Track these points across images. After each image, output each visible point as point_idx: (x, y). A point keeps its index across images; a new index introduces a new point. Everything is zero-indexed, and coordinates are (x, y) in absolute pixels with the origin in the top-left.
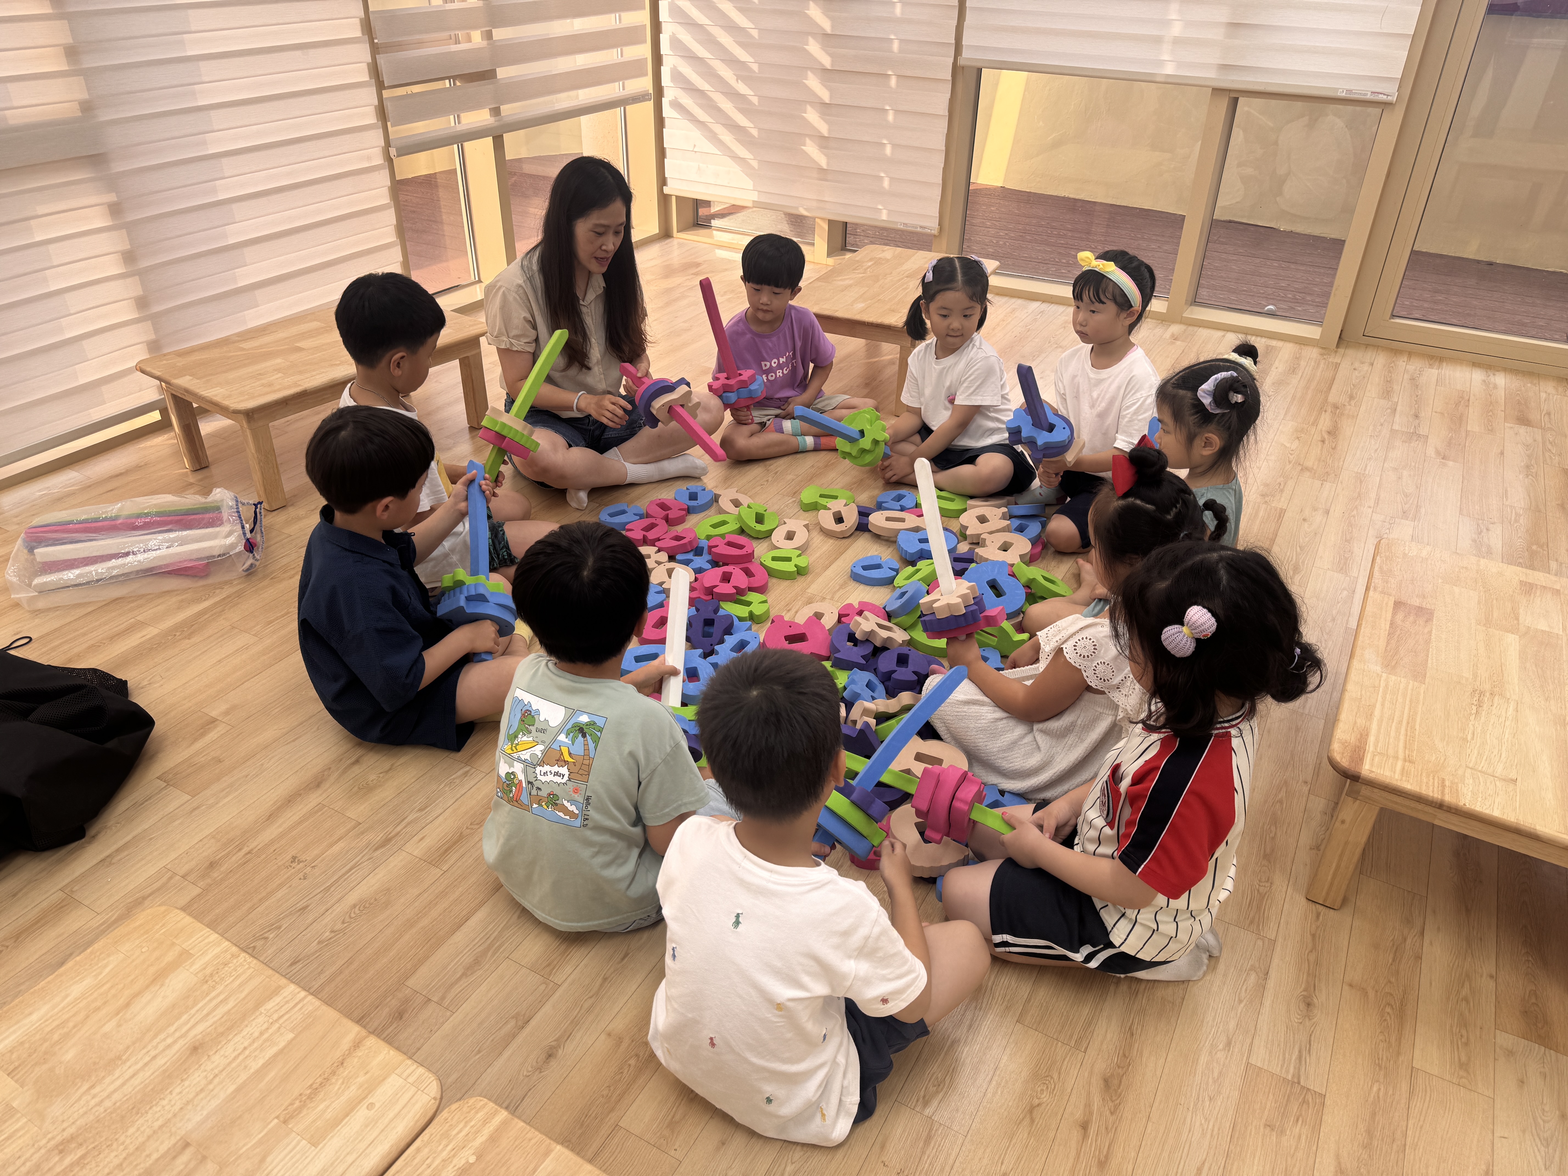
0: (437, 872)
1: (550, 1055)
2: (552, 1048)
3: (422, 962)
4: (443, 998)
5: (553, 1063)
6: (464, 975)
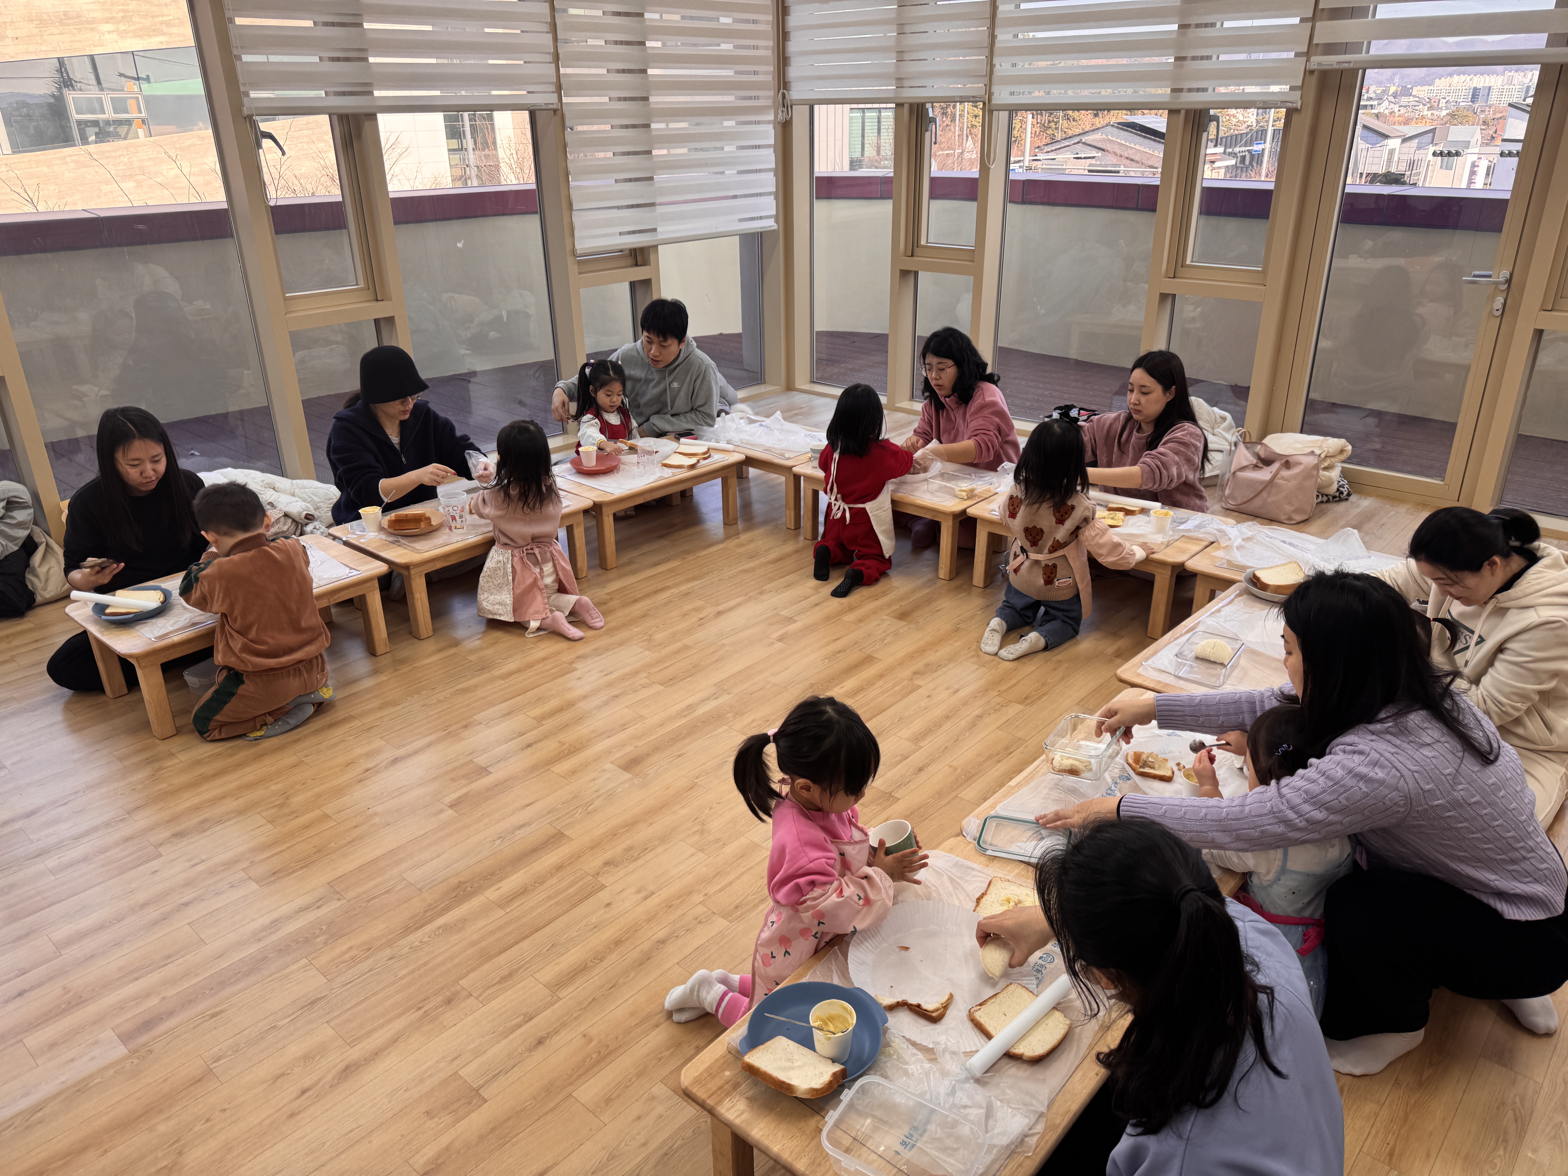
0: (503, 913)
1: (540, 1042)
2: (543, 1038)
3: (474, 970)
4: (480, 995)
5: (541, 1049)
6: (499, 982)
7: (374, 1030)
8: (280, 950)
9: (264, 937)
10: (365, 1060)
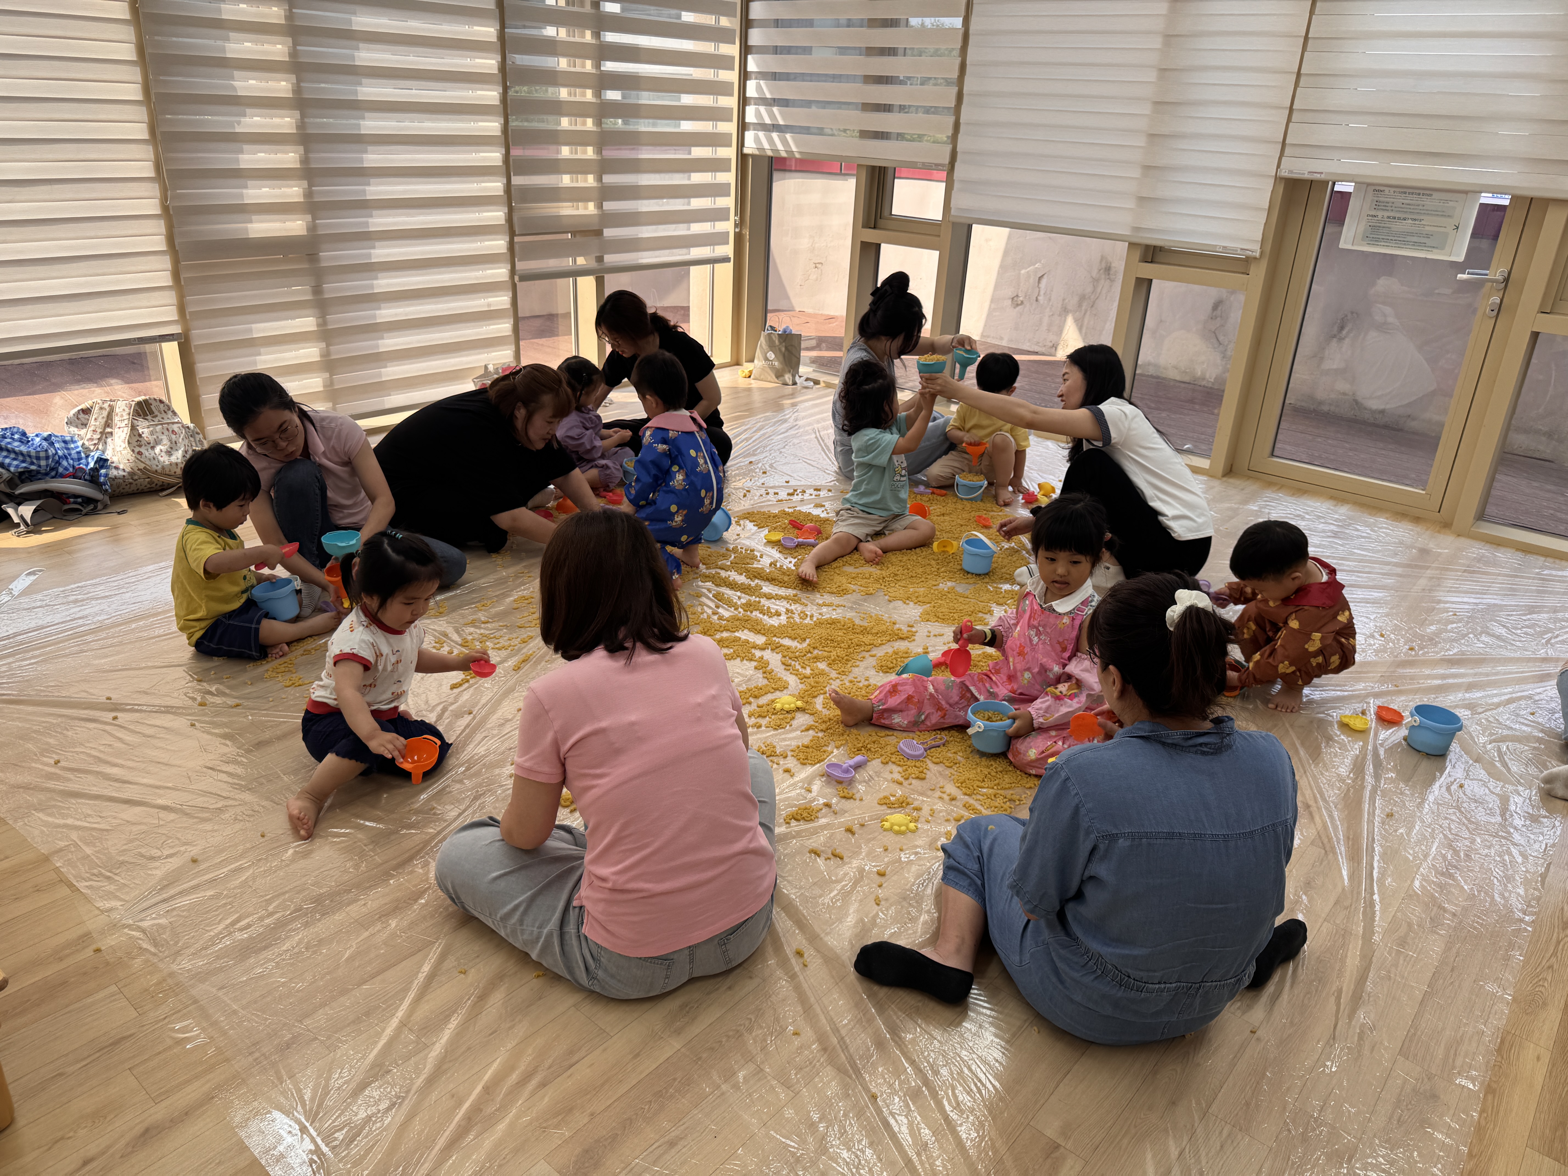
7: (188, 1082)
8: (85, 973)
9: (68, 956)
10: (171, 1121)
